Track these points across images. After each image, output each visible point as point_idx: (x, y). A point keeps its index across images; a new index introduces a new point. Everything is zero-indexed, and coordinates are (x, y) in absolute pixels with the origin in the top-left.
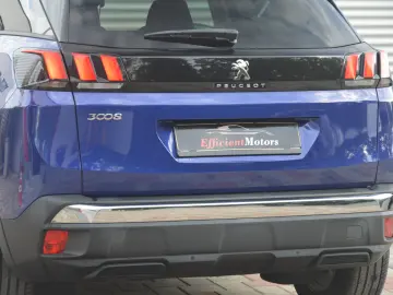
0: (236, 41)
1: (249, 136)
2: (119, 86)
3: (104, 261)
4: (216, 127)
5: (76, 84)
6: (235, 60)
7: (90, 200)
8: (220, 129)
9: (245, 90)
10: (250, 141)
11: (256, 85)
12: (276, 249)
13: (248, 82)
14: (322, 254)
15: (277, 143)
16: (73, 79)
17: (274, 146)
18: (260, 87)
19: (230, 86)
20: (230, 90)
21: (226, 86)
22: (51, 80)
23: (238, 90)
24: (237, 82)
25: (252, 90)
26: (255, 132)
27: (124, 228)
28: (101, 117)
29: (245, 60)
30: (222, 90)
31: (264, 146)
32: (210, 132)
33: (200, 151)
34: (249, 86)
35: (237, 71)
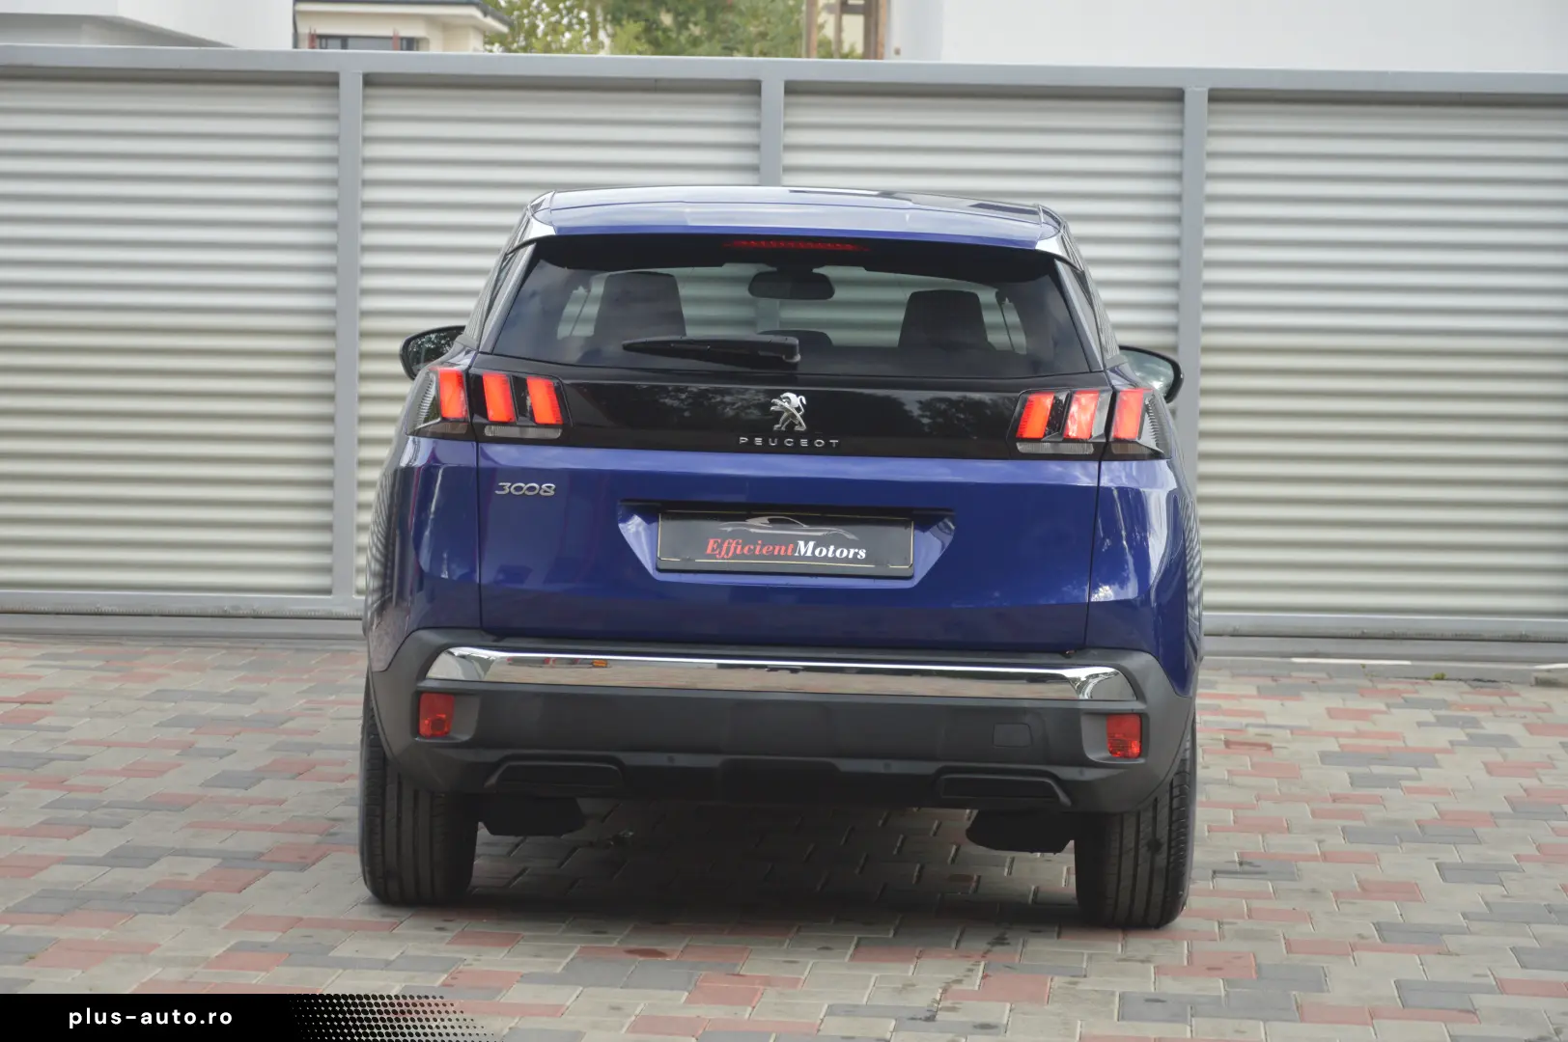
0: (798, 358)
1: (807, 540)
2: (556, 434)
3: (509, 752)
4: (743, 518)
5: (483, 426)
6: (777, 394)
7: (489, 640)
8: (750, 522)
9: (797, 450)
10: (806, 549)
11: (820, 443)
12: (840, 755)
13: (802, 435)
14: (941, 771)
15: (862, 554)
16: (478, 419)
17: (855, 560)
18: (828, 444)
19: (765, 441)
20: (765, 450)
21: (758, 441)
22: (444, 419)
23: (781, 450)
24: (781, 435)
25: (811, 451)
26: (821, 532)
27: (537, 695)
28: (519, 489)
29: (798, 393)
30: (750, 449)
31: (834, 559)
32: (728, 527)
33: (702, 561)
34: (804, 442)
35: (780, 414)
